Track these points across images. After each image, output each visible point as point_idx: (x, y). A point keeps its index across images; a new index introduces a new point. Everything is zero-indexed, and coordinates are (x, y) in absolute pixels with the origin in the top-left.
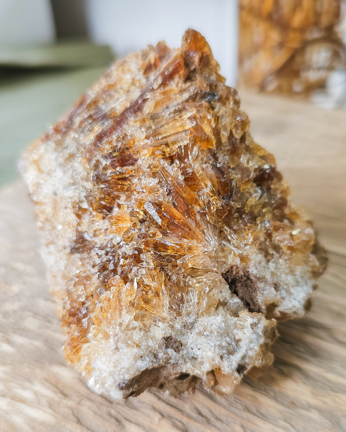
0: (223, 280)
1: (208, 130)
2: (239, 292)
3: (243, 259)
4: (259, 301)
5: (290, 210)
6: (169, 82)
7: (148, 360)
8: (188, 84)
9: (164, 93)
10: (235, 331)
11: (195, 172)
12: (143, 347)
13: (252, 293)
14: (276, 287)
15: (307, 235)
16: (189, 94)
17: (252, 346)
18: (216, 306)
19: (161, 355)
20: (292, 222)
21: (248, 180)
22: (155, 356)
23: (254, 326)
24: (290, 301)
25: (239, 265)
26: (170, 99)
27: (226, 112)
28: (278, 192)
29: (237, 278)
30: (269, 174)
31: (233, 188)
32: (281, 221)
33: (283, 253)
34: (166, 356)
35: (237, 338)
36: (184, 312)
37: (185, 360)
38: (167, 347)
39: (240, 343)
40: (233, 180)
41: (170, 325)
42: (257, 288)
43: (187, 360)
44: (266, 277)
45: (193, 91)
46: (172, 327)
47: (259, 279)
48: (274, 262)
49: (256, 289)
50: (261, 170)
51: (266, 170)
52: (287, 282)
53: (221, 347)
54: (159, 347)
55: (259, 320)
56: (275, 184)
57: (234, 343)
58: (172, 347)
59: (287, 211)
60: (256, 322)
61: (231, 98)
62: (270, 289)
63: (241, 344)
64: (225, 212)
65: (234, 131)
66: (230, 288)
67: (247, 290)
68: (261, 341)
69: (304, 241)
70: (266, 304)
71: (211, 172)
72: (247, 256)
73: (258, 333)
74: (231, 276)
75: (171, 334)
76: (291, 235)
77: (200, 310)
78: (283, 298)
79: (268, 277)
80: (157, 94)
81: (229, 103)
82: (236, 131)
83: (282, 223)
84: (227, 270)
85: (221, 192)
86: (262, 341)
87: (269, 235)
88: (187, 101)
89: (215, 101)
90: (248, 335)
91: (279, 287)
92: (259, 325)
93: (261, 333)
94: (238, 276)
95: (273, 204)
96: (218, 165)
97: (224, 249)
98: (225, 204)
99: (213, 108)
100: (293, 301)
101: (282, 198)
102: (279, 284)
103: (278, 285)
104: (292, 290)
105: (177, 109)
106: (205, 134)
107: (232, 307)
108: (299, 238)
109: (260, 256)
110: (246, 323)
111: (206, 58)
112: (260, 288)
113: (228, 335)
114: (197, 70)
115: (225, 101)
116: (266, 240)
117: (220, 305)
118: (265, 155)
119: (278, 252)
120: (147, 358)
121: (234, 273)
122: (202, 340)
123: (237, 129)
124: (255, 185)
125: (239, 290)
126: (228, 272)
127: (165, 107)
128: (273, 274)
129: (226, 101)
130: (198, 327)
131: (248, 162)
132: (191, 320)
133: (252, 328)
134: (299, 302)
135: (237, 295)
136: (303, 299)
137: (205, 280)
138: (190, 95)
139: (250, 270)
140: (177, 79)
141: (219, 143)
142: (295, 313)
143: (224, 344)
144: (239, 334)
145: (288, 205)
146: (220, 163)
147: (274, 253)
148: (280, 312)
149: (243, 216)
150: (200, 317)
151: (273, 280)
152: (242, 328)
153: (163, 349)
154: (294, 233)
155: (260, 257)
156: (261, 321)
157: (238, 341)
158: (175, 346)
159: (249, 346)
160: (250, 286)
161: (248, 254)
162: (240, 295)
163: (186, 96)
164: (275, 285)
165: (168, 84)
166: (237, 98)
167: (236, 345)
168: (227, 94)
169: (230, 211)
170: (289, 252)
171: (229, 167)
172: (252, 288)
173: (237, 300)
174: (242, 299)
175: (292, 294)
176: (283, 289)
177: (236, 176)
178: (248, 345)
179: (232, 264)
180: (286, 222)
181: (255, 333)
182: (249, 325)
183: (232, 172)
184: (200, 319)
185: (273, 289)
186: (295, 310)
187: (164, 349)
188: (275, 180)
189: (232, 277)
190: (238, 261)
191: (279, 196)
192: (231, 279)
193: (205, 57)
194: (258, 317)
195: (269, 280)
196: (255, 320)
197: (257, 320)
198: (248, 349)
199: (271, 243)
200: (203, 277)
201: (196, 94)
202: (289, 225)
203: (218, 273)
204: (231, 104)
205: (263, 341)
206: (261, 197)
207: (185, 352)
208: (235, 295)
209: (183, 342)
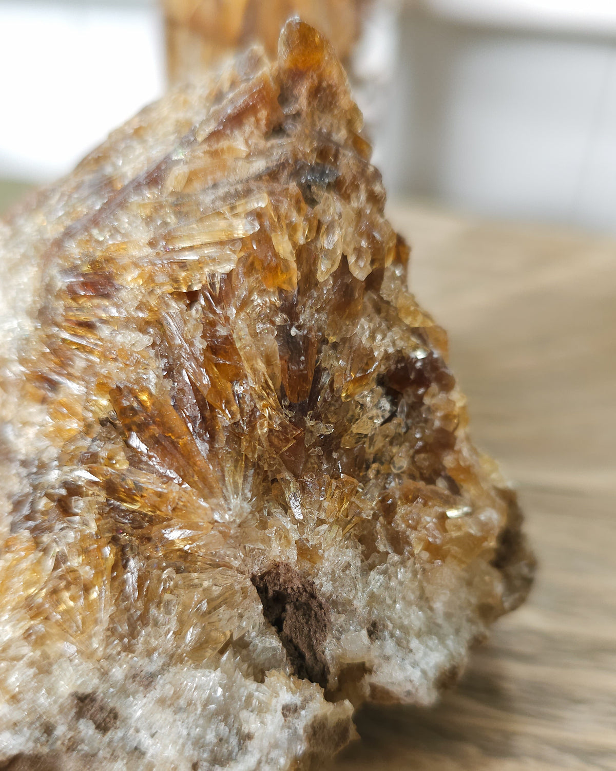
0: (253, 591)
1: (284, 247)
2: (285, 622)
3: (305, 552)
4: (327, 652)
5: (457, 460)
6: (232, 132)
7: (28, 735)
8: (275, 141)
9: (214, 154)
10: (244, 714)
11: (235, 336)
12: (25, 705)
13: (315, 632)
14: (374, 630)
15: (483, 526)
16: (267, 163)
17: (274, 754)
18: (220, 646)
19: (61, 730)
20: (455, 488)
21: (360, 377)
22: (48, 729)
23: (289, 711)
24: (402, 668)
25: (293, 566)
26: (223, 167)
27: (340, 216)
28: (439, 414)
29: (289, 591)
30: (420, 372)
31: (322, 388)
32: (430, 481)
33: (412, 554)
34: (71, 734)
35: (245, 729)
36: (140, 646)
37: (114, 751)
38: (80, 715)
39: (248, 742)
40: (325, 369)
41: (102, 667)
42: (327, 623)
43: (119, 752)
44: (355, 602)
45: (278, 157)
46: (104, 674)
47: (335, 604)
48: (385, 572)
49: (325, 626)
50: (402, 358)
51: (416, 362)
52: (406, 622)
53: (198, 743)
54: (61, 711)
55: (306, 701)
56: (434, 396)
57: (234, 741)
58: (92, 718)
59: (448, 460)
60: (299, 703)
61: (363, 187)
62: (359, 631)
63: (252, 745)
64: (287, 441)
65: (352, 260)
66: (266, 612)
67: (307, 623)
68: (299, 747)
69: (470, 535)
70: (341, 664)
71: (272, 343)
72: (316, 548)
73: (296, 728)
74: (275, 584)
75: (98, 688)
76: (443, 517)
77: (180, 647)
78: (387, 658)
79: (359, 603)
80: (200, 153)
81: (358, 198)
82: (356, 261)
83: (431, 487)
84: (265, 570)
85: (288, 393)
86: (301, 748)
87: (387, 510)
88: (259, 177)
89: (320, 187)
90: (270, 728)
91: (382, 631)
92: (303, 712)
93: (301, 732)
94: (292, 588)
95: (418, 439)
96: (294, 331)
97: (266, 522)
98: (290, 421)
99: (312, 202)
100: (409, 667)
101: (441, 431)
102: (384, 625)
103: (380, 627)
104: (414, 643)
105: (232, 191)
106: (276, 255)
107: (259, 655)
108: (459, 528)
109: (350, 552)
110: (274, 701)
111: (327, 91)
112: (334, 625)
113: (225, 720)
114: (304, 115)
115: (348, 192)
116: (375, 517)
117: (231, 645)
118: (424, 328)
119: (399, 552)
120: (25, 729)
121: (281, 580)
122: (163, 717)
123: (359, 257)
124: (380, 390)
125: (287, 618)
126: (268, 573)
127: (210, 183)
128: (373, 598)
129: (352, 192)
130: (163, 687)
131: (372, 337)
132: (152, 668)
133: (284, 715)
134: (424, 672)
135: (280, 630)
136: (437, 666)
137: (206, 584)
138: (270, 164)
139: (317, 582)
140: (249, 126)
141: (308, 281)
142: (409, 693)
143: (211, 737)
144: (251, 723)
145: (456, 448)
146: (299, 327)
147: (390, 551)
148: (374, 688)
149: (335, 455)
150: (176, 664)
151: (370, 612)
152: (262, 710)
153: (70, 718)
154: (452, 513)
155: (350, 556)
156: (311, 704)
157: (245, 738)
158: (100, 717)
159: (268, 754)
160: (316, 615)
161: (320, 544)
162: (286, 630)
163: (259, 165)
164: (374, 625)
165: (228, 135)
166: (377, 188)
167: (239, 744)
168: (354, 177)
169: (300, 440)
170: (426, 555)
171: (324, 341)
172: (318, 622)
173: (273, 642)
174: (288, 642)
175: (411, 651)
176: (392, 635)
177: (336, 363)
178: (265, 752)
179: (278, 560)
180: (441, 485)
181: (289, 728)
182: (279, 708)
183: (326, 351)
184: (173, 669)
185: (364, 632)
186: (409, 687)
187: (72, 718)
188: (434, 387)
189: (277, 588)
190: (292, 555)
191: (437, 424)
192: (274, 591)
193: (325, 90)
194: (307, 693)
195: (360, 610)
196: (297, 699)
197: (301, 699)
198: (264, 759)
199: (389, 527)
200: (204, 576)
201: (282, 166)
202: (447, 492)
203: (242, 573)
204: (360, 200)
205: (303, 748)
206: (387, 421)
207: (120, 734)
208: (274, 629)
209: (122, 712)
